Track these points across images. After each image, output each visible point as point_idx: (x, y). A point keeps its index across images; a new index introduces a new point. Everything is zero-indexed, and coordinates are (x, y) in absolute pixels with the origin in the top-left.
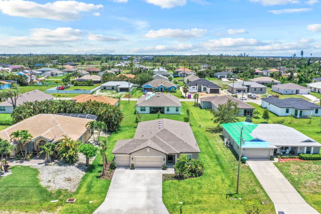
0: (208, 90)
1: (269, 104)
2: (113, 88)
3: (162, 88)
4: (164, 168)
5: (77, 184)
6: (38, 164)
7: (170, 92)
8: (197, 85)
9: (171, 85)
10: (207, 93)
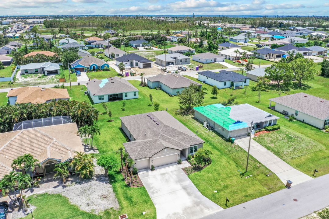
0: (141, 65)
1: (207, 78)
2: (36, 71)
3: (94, 67)
4: (179, 163)
5: (115, 199)
6: (54, 187)
7: (104, 70)
8: (128, 60)
9: (103, 63)
10: (140, 68)
